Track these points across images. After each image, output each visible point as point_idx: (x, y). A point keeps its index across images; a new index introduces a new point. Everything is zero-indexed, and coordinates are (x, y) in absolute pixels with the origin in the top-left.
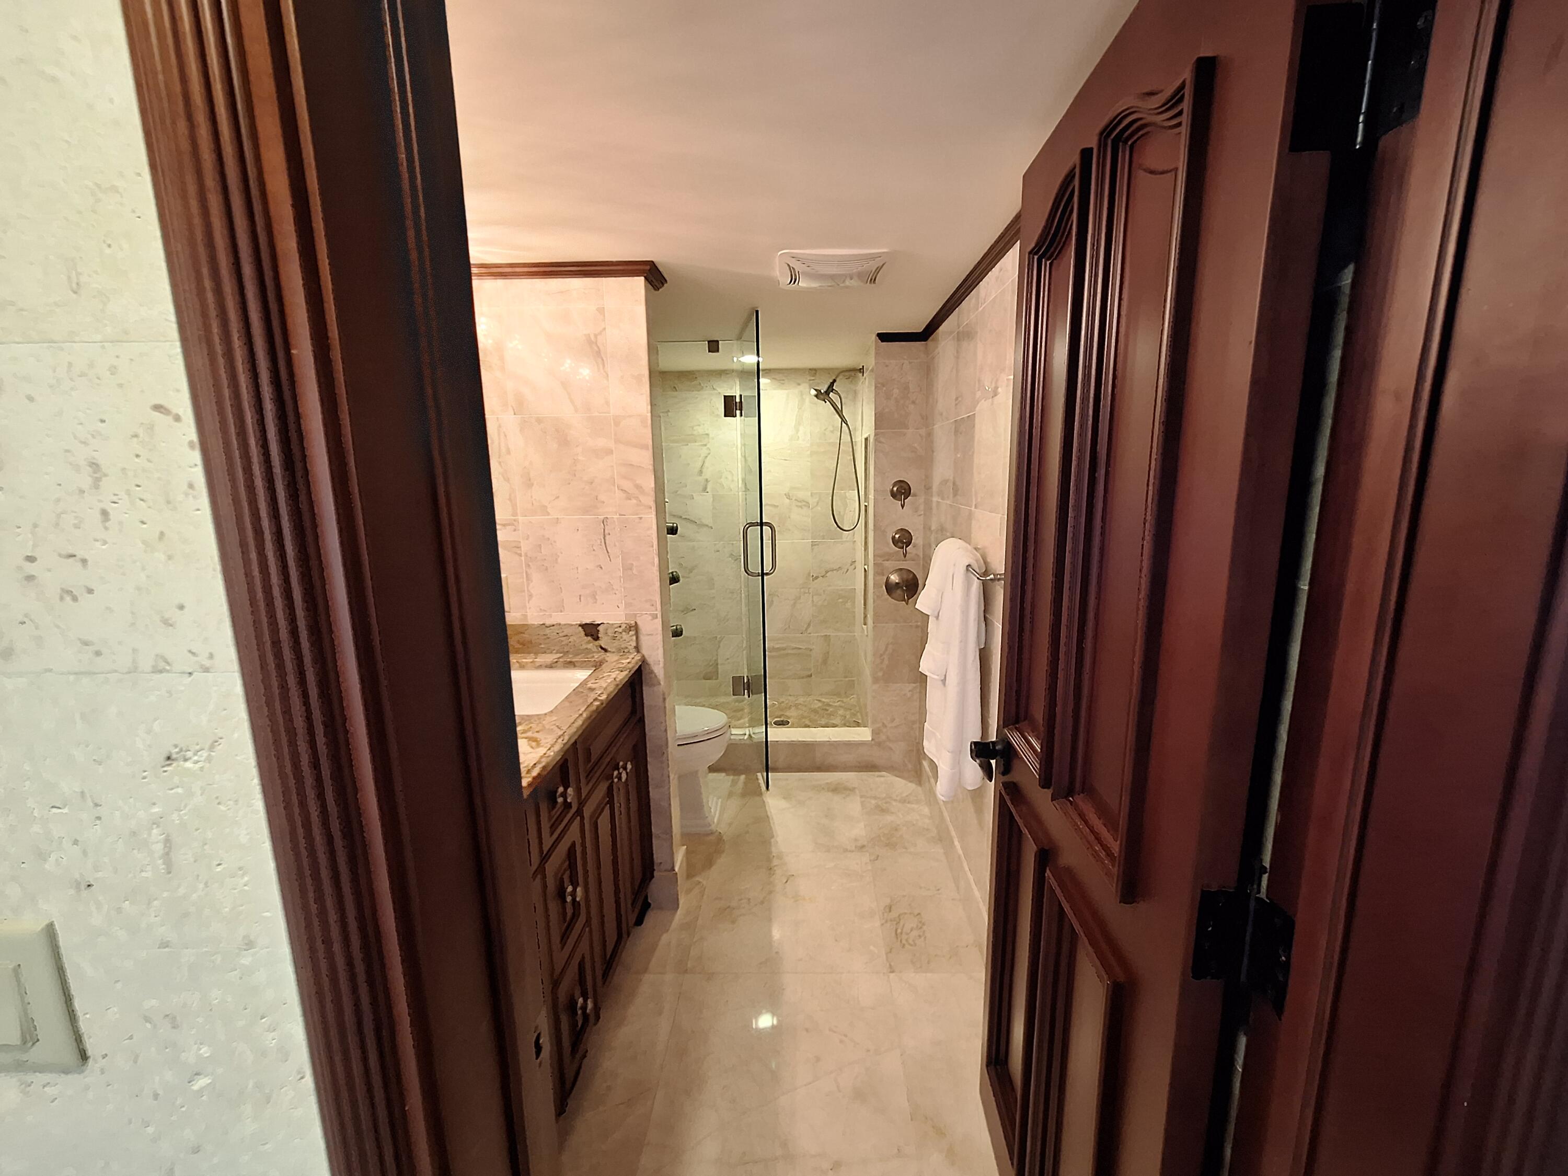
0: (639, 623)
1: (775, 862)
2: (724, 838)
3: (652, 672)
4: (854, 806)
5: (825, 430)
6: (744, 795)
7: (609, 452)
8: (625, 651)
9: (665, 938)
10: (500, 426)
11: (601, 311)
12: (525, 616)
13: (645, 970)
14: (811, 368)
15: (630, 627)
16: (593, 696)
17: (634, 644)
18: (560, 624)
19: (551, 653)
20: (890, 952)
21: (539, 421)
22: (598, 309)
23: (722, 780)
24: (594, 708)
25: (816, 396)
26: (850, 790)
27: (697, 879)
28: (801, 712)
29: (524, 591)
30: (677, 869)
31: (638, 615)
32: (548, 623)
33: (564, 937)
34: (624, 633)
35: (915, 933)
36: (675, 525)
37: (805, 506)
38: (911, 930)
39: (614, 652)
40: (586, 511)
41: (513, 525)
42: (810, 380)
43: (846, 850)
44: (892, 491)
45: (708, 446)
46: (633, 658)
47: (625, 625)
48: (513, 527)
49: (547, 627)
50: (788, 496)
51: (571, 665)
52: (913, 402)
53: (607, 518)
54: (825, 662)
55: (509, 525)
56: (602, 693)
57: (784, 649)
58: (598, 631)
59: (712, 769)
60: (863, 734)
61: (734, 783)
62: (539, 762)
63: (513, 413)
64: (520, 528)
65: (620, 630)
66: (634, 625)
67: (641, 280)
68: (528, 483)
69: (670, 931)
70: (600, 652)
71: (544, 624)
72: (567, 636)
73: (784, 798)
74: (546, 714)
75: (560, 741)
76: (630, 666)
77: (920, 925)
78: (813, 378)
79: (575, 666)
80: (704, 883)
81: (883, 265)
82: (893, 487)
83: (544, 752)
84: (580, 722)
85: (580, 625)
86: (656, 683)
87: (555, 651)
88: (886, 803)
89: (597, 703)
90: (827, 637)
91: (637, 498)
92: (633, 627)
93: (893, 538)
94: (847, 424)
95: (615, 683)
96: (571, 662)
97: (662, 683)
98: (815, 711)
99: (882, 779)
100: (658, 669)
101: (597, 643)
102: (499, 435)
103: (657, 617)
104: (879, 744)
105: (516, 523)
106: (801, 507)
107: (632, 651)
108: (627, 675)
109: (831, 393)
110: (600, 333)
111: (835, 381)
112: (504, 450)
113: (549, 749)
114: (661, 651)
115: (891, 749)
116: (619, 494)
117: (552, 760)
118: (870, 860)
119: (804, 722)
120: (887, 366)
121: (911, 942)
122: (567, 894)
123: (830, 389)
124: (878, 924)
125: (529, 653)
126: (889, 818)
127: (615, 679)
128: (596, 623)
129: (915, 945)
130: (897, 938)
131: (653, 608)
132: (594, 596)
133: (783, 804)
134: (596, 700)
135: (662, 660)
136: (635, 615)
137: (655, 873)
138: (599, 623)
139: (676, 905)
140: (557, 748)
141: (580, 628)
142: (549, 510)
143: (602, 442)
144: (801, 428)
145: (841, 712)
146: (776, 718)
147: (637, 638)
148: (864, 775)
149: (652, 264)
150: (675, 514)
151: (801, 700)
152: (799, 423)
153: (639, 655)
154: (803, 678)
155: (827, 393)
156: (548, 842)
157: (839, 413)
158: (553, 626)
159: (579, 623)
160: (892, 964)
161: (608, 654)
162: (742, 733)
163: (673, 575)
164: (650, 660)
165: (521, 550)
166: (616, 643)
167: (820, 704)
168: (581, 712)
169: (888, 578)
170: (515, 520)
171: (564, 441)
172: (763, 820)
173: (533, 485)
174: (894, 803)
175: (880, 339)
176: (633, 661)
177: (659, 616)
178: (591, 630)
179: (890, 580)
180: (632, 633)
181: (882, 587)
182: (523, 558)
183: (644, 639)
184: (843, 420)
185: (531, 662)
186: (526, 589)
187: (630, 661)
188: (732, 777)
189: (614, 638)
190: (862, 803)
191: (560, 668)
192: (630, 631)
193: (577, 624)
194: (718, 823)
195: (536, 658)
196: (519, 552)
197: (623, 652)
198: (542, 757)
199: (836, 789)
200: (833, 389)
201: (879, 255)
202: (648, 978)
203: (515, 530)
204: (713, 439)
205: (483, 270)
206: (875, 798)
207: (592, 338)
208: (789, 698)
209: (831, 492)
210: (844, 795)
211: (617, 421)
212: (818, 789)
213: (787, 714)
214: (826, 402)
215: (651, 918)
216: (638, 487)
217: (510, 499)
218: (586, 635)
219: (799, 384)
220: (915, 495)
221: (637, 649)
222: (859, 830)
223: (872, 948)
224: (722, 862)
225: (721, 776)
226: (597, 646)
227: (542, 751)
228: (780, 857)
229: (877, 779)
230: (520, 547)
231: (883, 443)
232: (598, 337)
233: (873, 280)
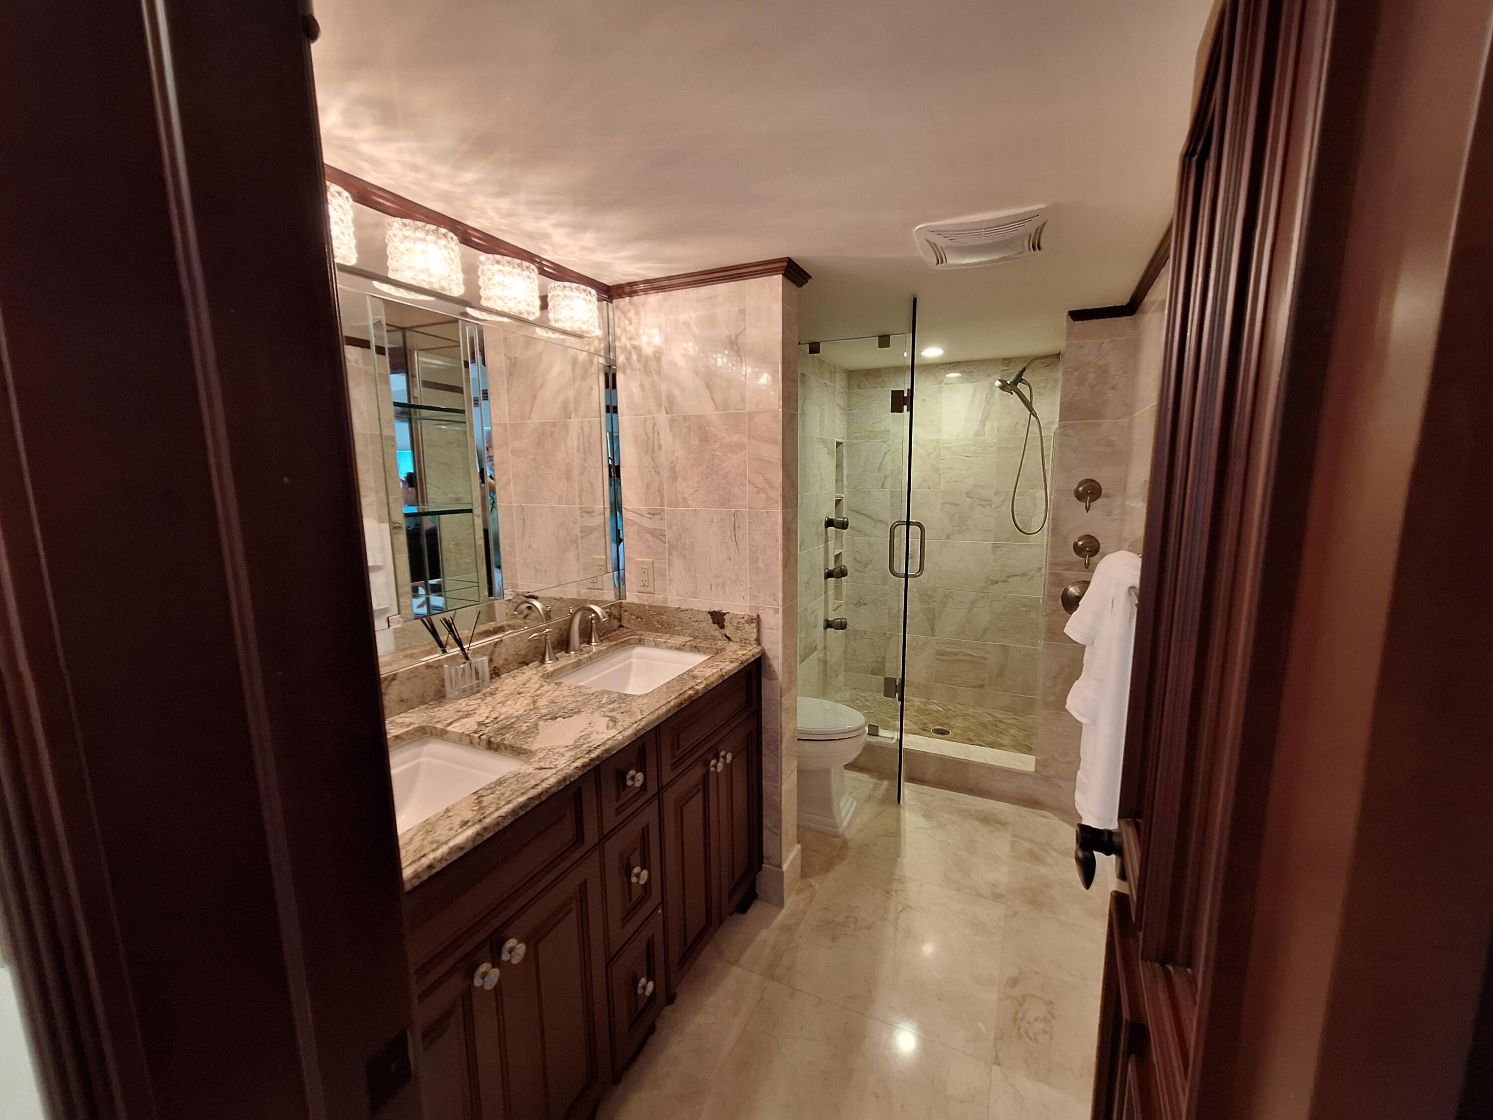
0: (761, 616)
1: (895, 886)
2: (850, 844)
3: (770, 666)
4: (1001, 844)
5: (1017, 423)
6: (883, 802)
7: (742, 447)
8: (747, 642)
9: (764, 934)
10: (654, 425)
11: (742, 312)
12: (666, 599)
13: (736, 962)
14: (1005, 357)
15: (752, 619)
16: (692, 684)
17: (755, 636)
18: (692, 610)
19: (684, 635)
20: (1001, 1039)
21: (685, 419)
22: (740, 311)
23: (864, 781)
24: (686, 696)
25: (1002, 388)
26: (1002, 824)
27: (812, 881)
28: (967, 723)
29: (666, 576)
30: (785, 867)
31: (761, 608)
32: (683, 608)
33: (627, 917)
34: (746, 625)
35: (1040, 1026)
36: (846, 520)
37: (988, 505)
38: (1036, 1020)
39: (736, 642)
40: (722, 505)
41: (660, 514)
42: (1003, 371)
43: (979, 894)
44: (1077, 491)
45: (888, 442)
46: (750, 651)
47: (747, 617)
48: (660, 516)
49: (682, 611)
50: (968, 494)
51: (696, 649)
52: (1113, 388)
53: (738, 511)
54: (1001, 674)
55: (657, 514)
56: (700, 683)
57: (956, 654)
58: (724, 619)
59: (851, 766)
60: (1026, 763)
61: (876, 787)
62: (603, 744)
63: (665, 413)
64: (666, 517)
65: (743, 621)
66: (755, 617)
67: (778, 278)
68: (674, 476)
69: (771, 928)
70: (725, 640)
71: (679, 608)
72: (697, 621)
73: (925, 816)
74: (640, 696)
75: (635, 726)
76: (744, 658)
77: (1049, 1017)
78: (1007, 368)
79: (699, 651)
80: (817, 887)
81: (1044, 224)
82: (1078, 487)
83: (613, 735)
84: (664, 709)
85: (709, 612)
86: (773, 677)
87: (686, 635)
88: (1044, 850)
89: (691, 692)
90: (1004, 648)
91: (765, 493)
92: (755, 619)
93: (1075, 545)
94: (1037, 418)
95: (720, 673)
96: (695, 647)
97: (780, 678)
98: (984, 725)
99: (1044, 820)
100: (777, 663)
101: (723, 631)
102: (654, 432)
103: (778, 613)
104: (1046, 779)
105: (663, 513)
106: (983, 506)
107: (753, 642)
108: (737, 666)
109: (1019, 384)
110: (741, 333)
111: (1024, 370)
112: (656, 446)
113: (620, 733)
114: (780, 646)
115: (1060, 787)
116: (749, 488)
117: (618, 744)
118: (1006, 915)
119: (969, 735)
120: (1081, 347)
121: (1031, 1035)
122: (633, 874)
123: (1019, 379)
124: (994, 997)
125: (667, 633)
126: (1042, 870)
127: (721, 670)
128: (723, 611)
129: (1036, 1040)
130: (1015, 1024)
131: (775, 602)
132: (723, 585)
133: (921, 822)
134: (692, 688)
135: (780, 656)
136: (758, 608)
137: (764, 865)
138: (725, 612)
139: (781, 904)
140: (630, 731)
141: (709, 615)
142: (690, 502)
143: (735, 438)
144: (988, 424)
145: (1013, 731)
146: (938, 725)
147: (758, 631)
148: (1024, 810)
149: (790, 261)
150: (854, 509)
151: (971, 710)
152: (986, 417)
153: (760, 648)
154: (974, 687)
155: (1015, 383)
156: (611, 821)
157: (1028, 405)
158: (687, 610)
159: (708, 610)
160: (1000, 1055)
161: (731, 643)
162: (889, 736)
163: (841, 569)
164: (770, 654)
165: (665, 538)
166: (739, 633)
167: (991, 719)
168: (669, 700)
169: (1066, 590)
170: (662, 510)
171: (705, 438)
172: (895, 834)
173: (677, 478)
174: (1054, 854)
175: (1072, 318)
176: (750, 653)
177: (781, 611)
178: (718, 618)
179: (1068, 592)
180: (754, 625)
181: (1057, 600)
182: (667, 545)
183: (765, 632)
184: (1032, 412)
185: (664, 642)
186: (667, 574)
187: (749, 652)
188: (874, 781)
189: (737, 628)
190: (1013, 844)
191: (687, 651)
192: (752, 623)
193: (706, 611)
194: (848, 826)
195: (669, 639)
196: (664, 539)
197: (744, 642)
198: (609, 739)
199: (986, 819)
200: (1022, 379)
201: (1035, 215)
202: (736, 970)
203: (661, 519)
204: (894, 435)
205: (648, 286)
206: (1031, 841)
207: (733, 337)
208: (958, 706)
209: (1013, 490)
210: (992, 829)
211: (751, 416)
212: (965, 813)
213: (952, 723)
214: (1012, 394)
215: (757, 910)
216: (767, 481)
217: (659, 491)
218: (714, 623)
219: (989, 376)
220: (1107, 496)
221: (758, 641)
222: (1001, 875)
223: (980, 1024)
224: (841, 869)
225: (864, 777)
226: (722, 634)
227: (612, 733)
228: (901, 881)
229: (1039, 819)
230: (665, 535)
231: (1071, 436)
232: (739, 337)
233: (1037, 246)
